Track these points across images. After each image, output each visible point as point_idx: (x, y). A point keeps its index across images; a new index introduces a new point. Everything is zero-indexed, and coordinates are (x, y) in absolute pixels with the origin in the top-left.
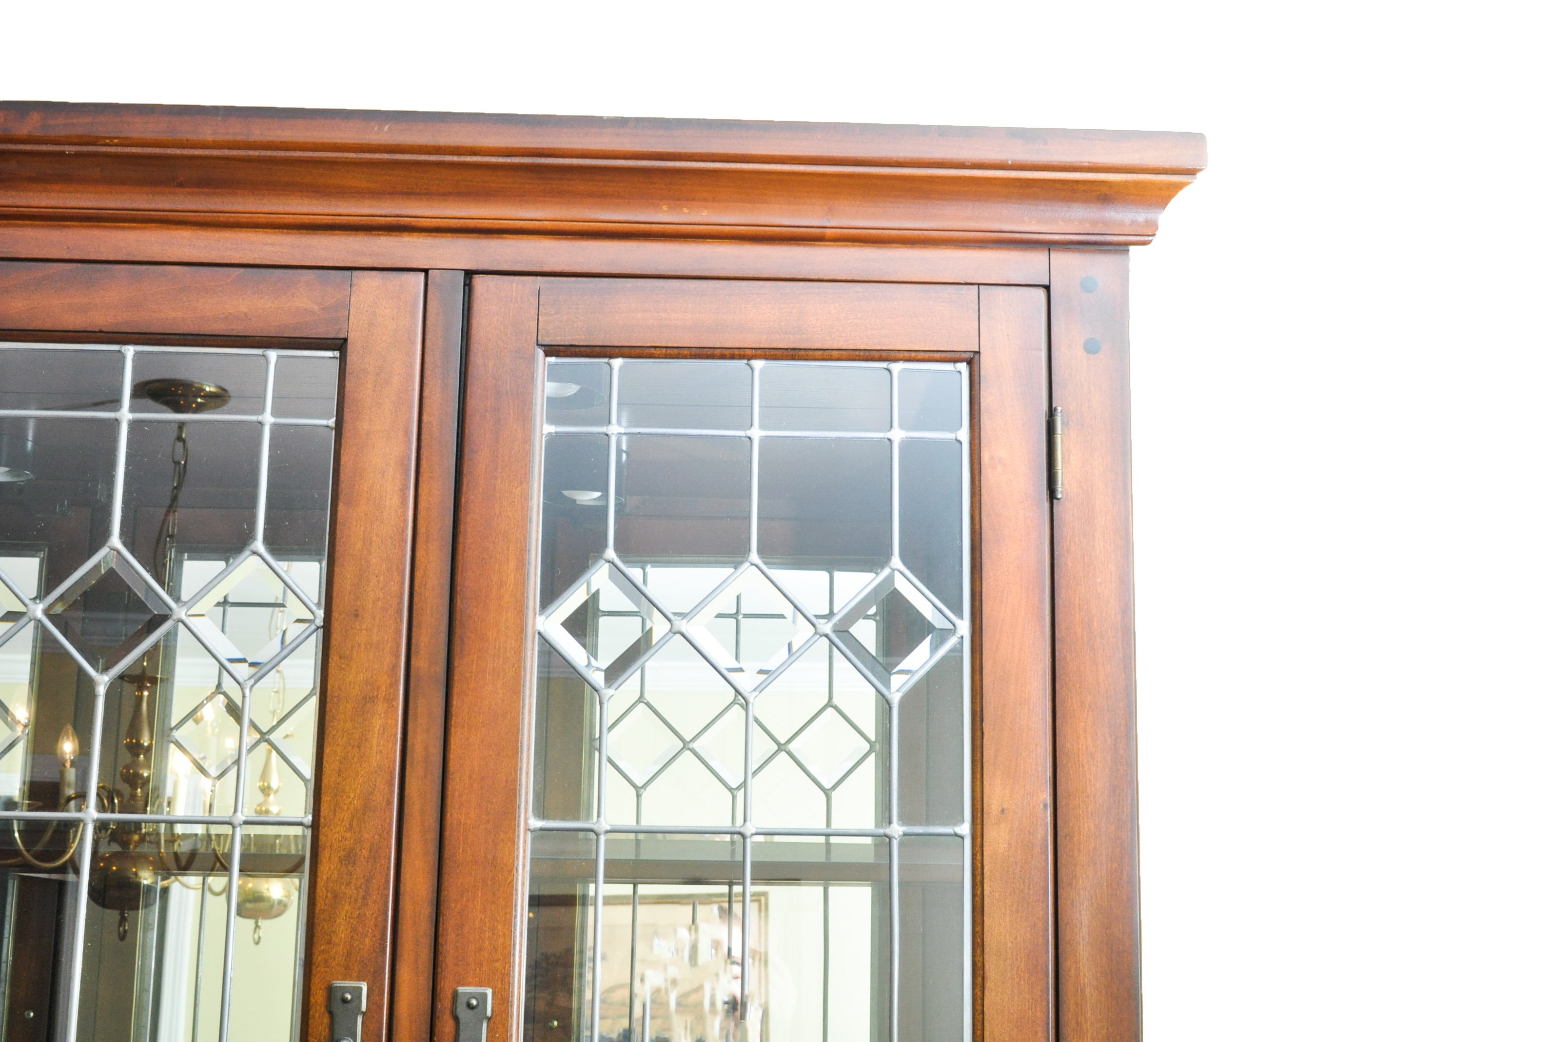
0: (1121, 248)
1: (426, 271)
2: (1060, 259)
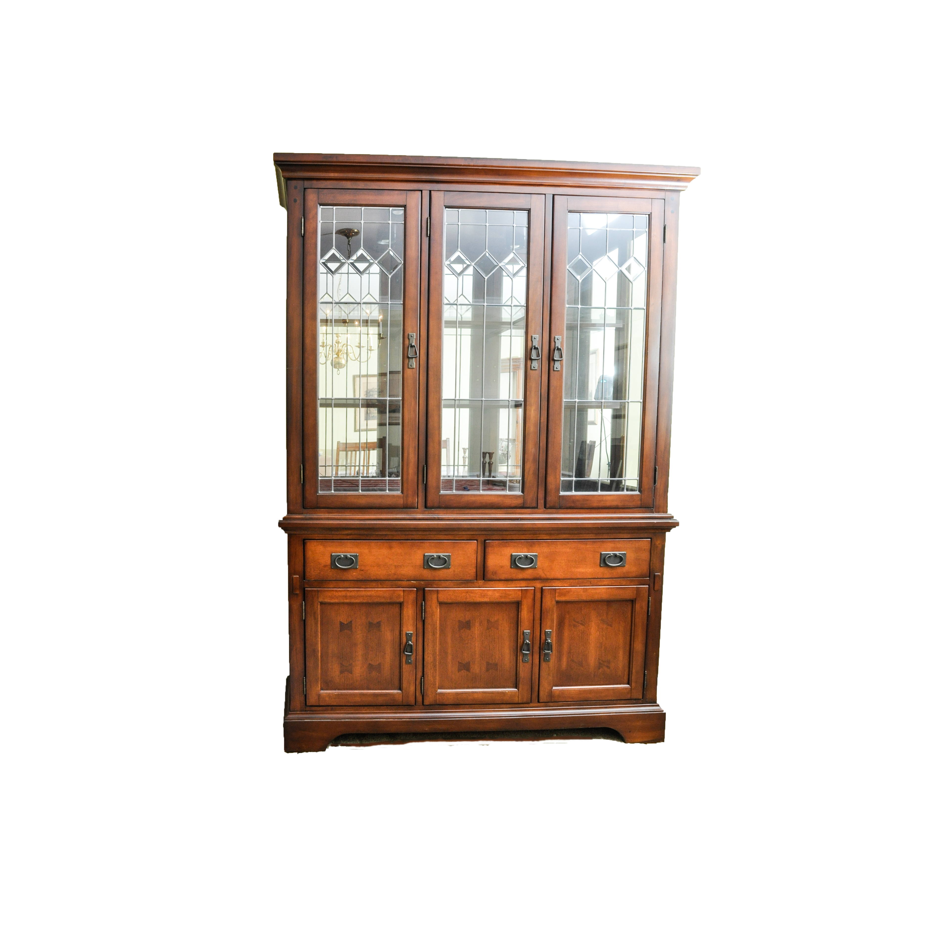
0: (679, 191)
1: (545, 194)
2: (668, 193)
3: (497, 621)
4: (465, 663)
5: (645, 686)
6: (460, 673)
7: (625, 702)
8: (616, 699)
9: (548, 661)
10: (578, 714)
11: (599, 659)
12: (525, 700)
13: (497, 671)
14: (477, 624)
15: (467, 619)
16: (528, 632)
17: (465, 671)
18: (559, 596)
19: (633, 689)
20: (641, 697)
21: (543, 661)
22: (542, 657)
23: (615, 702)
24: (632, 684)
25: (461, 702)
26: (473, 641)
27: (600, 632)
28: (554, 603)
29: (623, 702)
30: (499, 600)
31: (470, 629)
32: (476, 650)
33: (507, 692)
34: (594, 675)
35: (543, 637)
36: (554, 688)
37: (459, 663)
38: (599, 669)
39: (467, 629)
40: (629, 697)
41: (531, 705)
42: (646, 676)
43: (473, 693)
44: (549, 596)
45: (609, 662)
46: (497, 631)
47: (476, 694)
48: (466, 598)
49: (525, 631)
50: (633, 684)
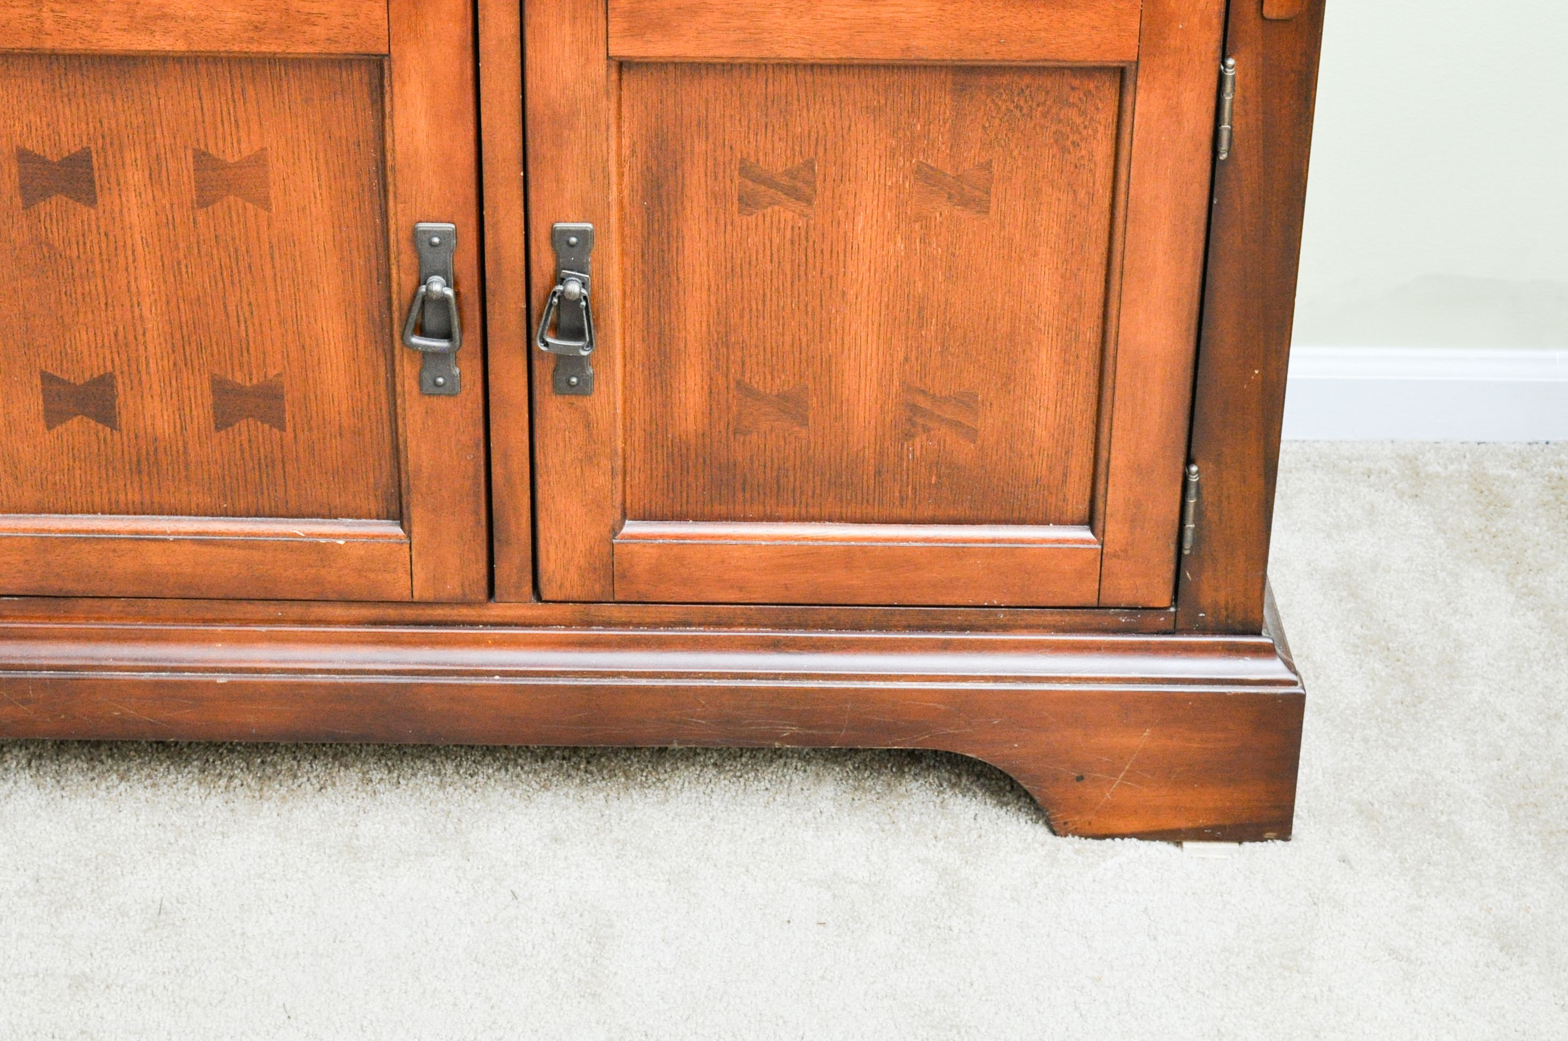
3: (259, 160)
4: (80, 382)
5: (1187, 545)
6: (59, 428)
7: (1067, 618)
8: (1006, 601)
9: (583, 389)
10: (767, 677)
11: (908, 388)
12: (452, 587)
13: (282, 428)
14: (135, 177)
15: (70, 146)
16: (442, 234)
17: (92, 423)
18: (635, 31)
19: (1116, 556)
20: (1163, 598)
21: (548, 389)
22: (543, 371)
23: (1001, 615)
24: (1108, 528)
25: (71, 586)
26: (122, 261)
27: (908, 239)
28: (599, 69)
29: (1050, 617)
30: (245, 47)
31: (92, 202)
32: (146, 313)
33: (341, 542)
34: (878, 473)
35: (544, 261)
36: (631, 528)
37: (47, 378)
38: (909, 436)
39: (79, 200)
40: (1086, 593)
41: (495, 611)
42: (1192, 491)
43: (138, 538)
44: (567, 29)
45: (968, 401)
46: (263, 214)
47: (153, 546)
48: (38, 32)
49: (423, 226)
50: (1115, 531)
